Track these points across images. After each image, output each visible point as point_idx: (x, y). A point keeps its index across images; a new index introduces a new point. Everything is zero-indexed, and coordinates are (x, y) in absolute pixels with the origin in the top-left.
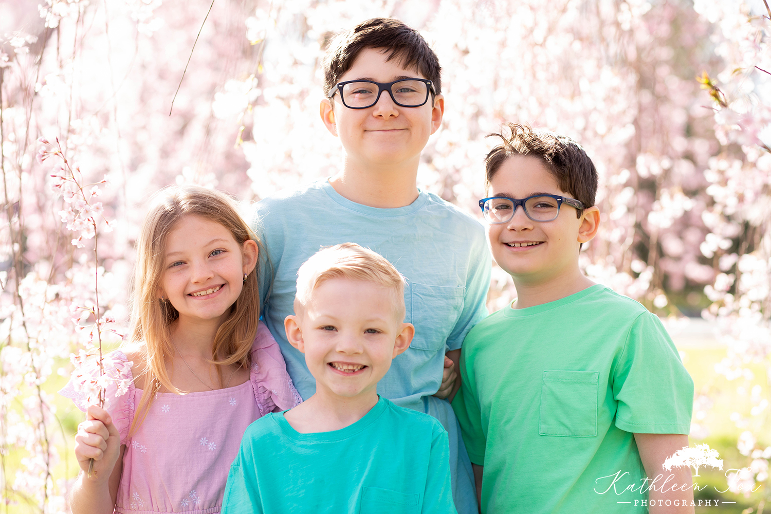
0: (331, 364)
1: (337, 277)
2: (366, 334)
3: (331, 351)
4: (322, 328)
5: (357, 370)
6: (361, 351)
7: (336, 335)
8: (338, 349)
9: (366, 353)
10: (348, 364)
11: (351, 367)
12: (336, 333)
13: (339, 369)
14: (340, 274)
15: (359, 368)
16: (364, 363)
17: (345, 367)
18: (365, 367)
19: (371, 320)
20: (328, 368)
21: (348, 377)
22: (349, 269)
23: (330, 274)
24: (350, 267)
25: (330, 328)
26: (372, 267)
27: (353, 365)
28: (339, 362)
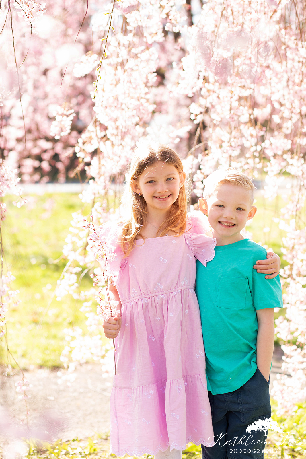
0: (220, 222)
1: (227, 183)
2: (237, 210)
3: (221, 216)
4: (217, 206)
5: (231, 226)
6: (234, 218)
7: (223, 209)
8: (224, 216)
9: (236, 218)
10: (228, 223)
11: (229, 224)
12: (224, 208)
13: (223, 224)
14: (228, 182)
15: (232, 225)
16: (235, 223)
17: (226, 224)
18: (234, 225)
19: (240, 204)
20: (218, 224)
21: (227, 229)
22: (233, 181)
23: (224, 181)
24: (233, 180)
25: (220, 206)
26: (242, 180)
27: (230, 223)
28: (223, 222)
